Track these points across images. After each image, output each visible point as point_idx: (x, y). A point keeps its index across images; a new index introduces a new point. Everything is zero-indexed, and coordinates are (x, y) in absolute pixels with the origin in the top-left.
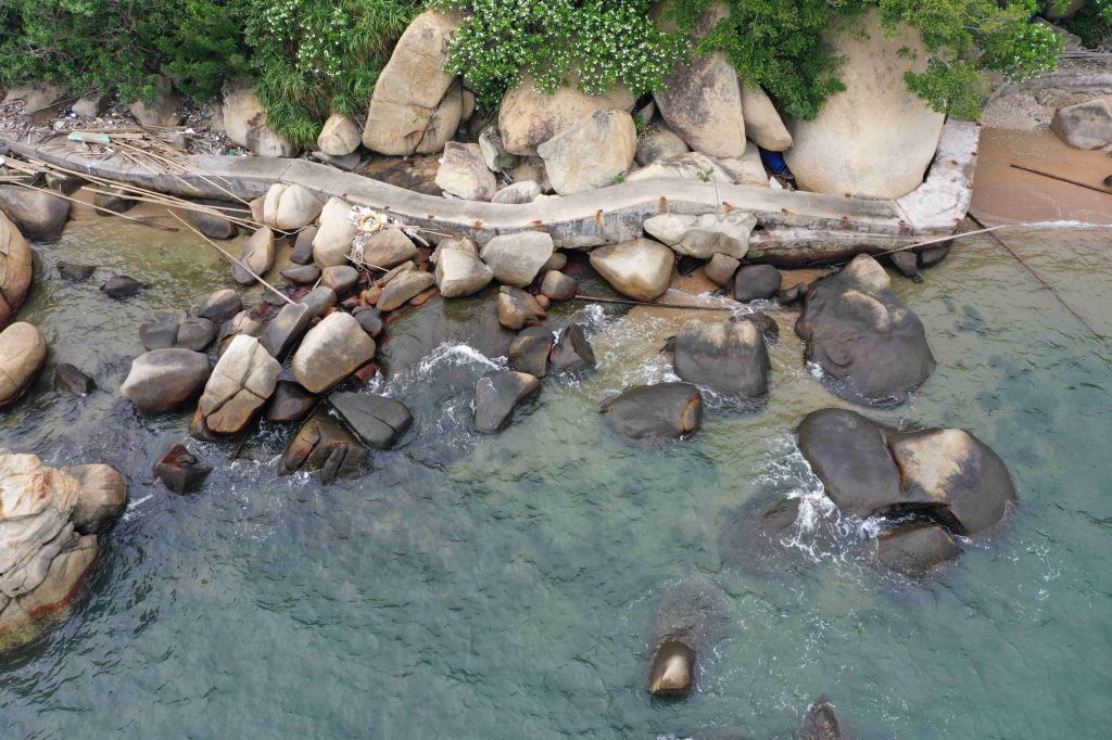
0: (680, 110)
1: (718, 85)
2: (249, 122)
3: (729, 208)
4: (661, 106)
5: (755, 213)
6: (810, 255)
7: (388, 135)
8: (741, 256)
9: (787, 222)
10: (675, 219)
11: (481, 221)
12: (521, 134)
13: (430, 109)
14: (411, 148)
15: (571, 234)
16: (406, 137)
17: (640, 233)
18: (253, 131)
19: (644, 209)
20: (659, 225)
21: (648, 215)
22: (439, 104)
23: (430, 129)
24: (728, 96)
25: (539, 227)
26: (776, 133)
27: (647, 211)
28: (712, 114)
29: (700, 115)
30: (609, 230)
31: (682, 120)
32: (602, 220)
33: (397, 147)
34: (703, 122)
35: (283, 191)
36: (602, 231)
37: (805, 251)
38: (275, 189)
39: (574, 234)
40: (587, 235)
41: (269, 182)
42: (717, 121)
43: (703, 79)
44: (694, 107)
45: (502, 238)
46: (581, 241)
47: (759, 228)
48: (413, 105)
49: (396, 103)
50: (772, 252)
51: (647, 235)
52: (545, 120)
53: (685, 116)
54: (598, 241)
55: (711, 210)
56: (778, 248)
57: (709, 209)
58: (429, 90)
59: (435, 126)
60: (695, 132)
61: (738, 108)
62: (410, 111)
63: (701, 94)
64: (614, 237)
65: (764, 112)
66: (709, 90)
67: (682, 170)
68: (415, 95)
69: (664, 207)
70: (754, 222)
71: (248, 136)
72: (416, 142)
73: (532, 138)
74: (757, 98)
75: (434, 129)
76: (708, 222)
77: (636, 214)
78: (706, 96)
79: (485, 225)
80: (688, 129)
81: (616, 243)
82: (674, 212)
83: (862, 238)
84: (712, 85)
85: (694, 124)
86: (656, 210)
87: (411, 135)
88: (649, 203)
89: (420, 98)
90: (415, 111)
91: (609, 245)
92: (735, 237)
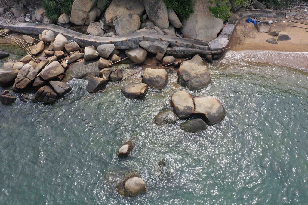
0: (152, 16)
1: (161, 9)
3: (161, 40)
4: (148, 14)
5: (168, 42)
6: (184, 54)
7: (77, 19)
8: (164, 53)
9: (177, 45)
10: (147, 42)
12: (109, 19)
13: (88, 12)
14: (83, 23)
15: (120, 45)
17: (138, 46)
18: (42, 17)
19: (139, 39)
20: (143, 44)
21: (140, 41)
22: (90, 11)
23: (88, 18)
24: (164, 11)
25: (111, 43)
26: (178, 23)
27: (140, 40)
28: (160, 16)
29: (157, 17)
30: (130, 44)
31: (153, 18)
32: (128, 42)
33: (79, 23)
34: (158, 19)
35: (47, 31)
36: (128, 45)
37: (182, 53)
38: (45, 31)
39: (121, 45)
40: (124, 45)
41: (44, 29)
42: (161, 18)
43: (158, 7)
44: (156, 15)
45: (102, 45)
46: (123, 47)
47: (170, 46)
48: (82, 11)
49: (78, 10)
50: (173, 53)
51: (140, 47)
52: (116, 15)
53: (153, 17)
54: (128, 48)
55: (157, 40)
56: (175, 52)
57: (156, 40)
58: (87, 7)
59: (89, 17)
60: (156, 21)
61: (167, 15)
62: (82, 12)
63: (157, 11)
64: (132, 47)
65: (174, 17)
66: (159, 10)
67: (151, 30)
68: (83, 8)
69: (144, 39)
70: (168, 44)
71: (41, 18)
72: (84, 21)
73: (112, 20)
74: (172, 13)
75: (89, 18)
76: (156, 43)
77: (137, 40)
78: (159, 12)
79: (97, 41)
80: (154, 21)
81: (132, 49)
82: (147, 40)
83: (197, 50)
84: (160, 9)
85: (156, 19)
86: (142, 39)
87: (82, 20)
88: (140, 37)
89: (84, 9)
90: (83, 12)
91: (130, 49)
92: (163, 48)
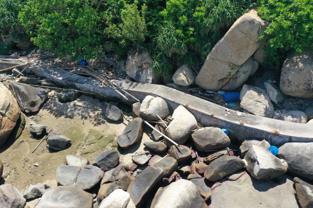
2: (139, 67)
7: (211, 78)
11: (278, 130)
14: (220, 87)
16: (220, 80)
22: (243, 65)
35: (152, 99)
38: (148, 98)
41: (146, 94)
49: (221, 61)
58: (242, 55)
59: (238, 76)
68: (233, 57)
72: (224, 83)
75: (236, 78)
79: (281, 133)
87: (222, 80)
90: (229, 66)
